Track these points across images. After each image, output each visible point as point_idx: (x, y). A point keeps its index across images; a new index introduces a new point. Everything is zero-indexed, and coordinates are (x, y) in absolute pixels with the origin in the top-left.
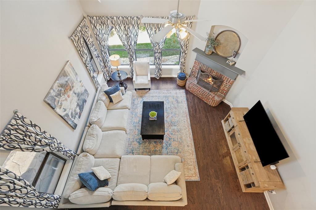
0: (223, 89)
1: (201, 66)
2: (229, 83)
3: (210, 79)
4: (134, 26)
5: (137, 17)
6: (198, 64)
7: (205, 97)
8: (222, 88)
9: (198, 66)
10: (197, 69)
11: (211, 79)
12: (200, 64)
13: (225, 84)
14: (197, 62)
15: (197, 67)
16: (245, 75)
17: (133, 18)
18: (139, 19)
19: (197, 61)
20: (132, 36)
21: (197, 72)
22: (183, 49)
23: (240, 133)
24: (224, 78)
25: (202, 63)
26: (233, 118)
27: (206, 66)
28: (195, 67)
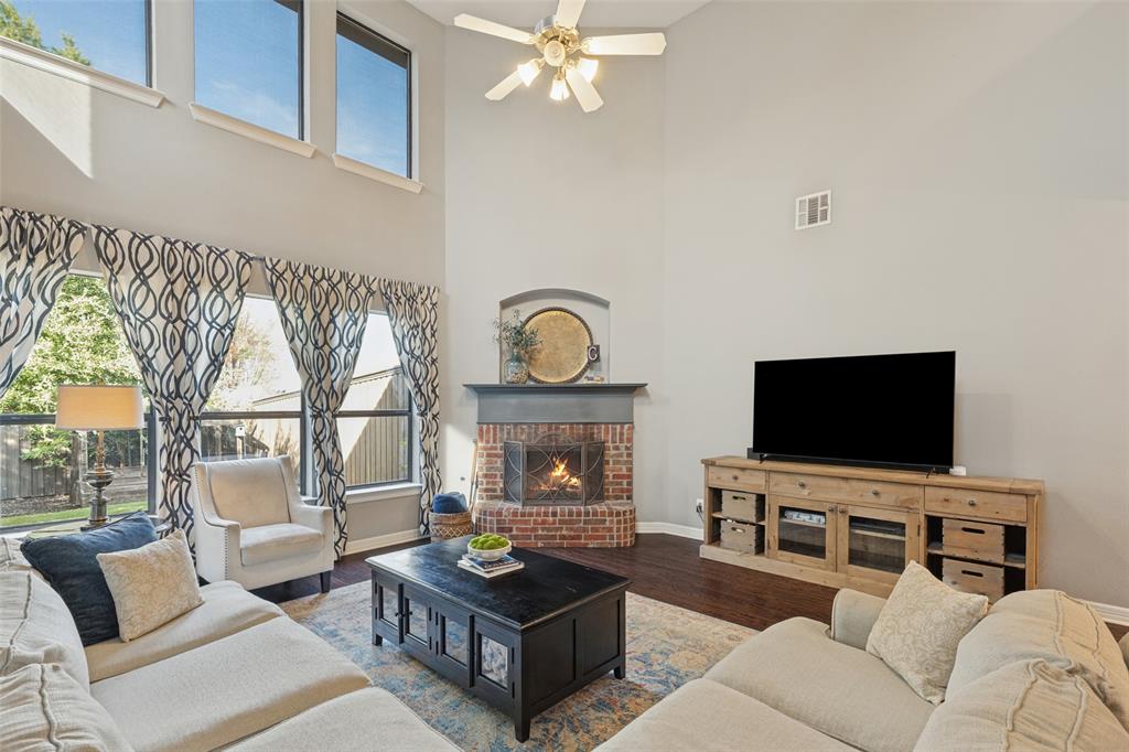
0: (614, 476)
1: (509, 433)
2: (621, 441)
3: (560, 471)
4: (223, 285)
5: (240, 254)
6: (495, 435)
7: (585, 522)
8: (611, 475)
9: (495, 442)
10: (496, 455)
11: (562, 467)
12: (502, 430)
13: (613, 452)
14: (488, 429)
15: (496, 448)
16: (645, 394)
17: (222, 253)
18: (248, 262)
19: (485, 427)
20: (204, 327)
21: (497, 469)
22: (422, 394)
23: (803, 480)
24: (600, 432)
25: (508, 424)
26: (736, 478)
27: (524, 427)
28: (485, 453)
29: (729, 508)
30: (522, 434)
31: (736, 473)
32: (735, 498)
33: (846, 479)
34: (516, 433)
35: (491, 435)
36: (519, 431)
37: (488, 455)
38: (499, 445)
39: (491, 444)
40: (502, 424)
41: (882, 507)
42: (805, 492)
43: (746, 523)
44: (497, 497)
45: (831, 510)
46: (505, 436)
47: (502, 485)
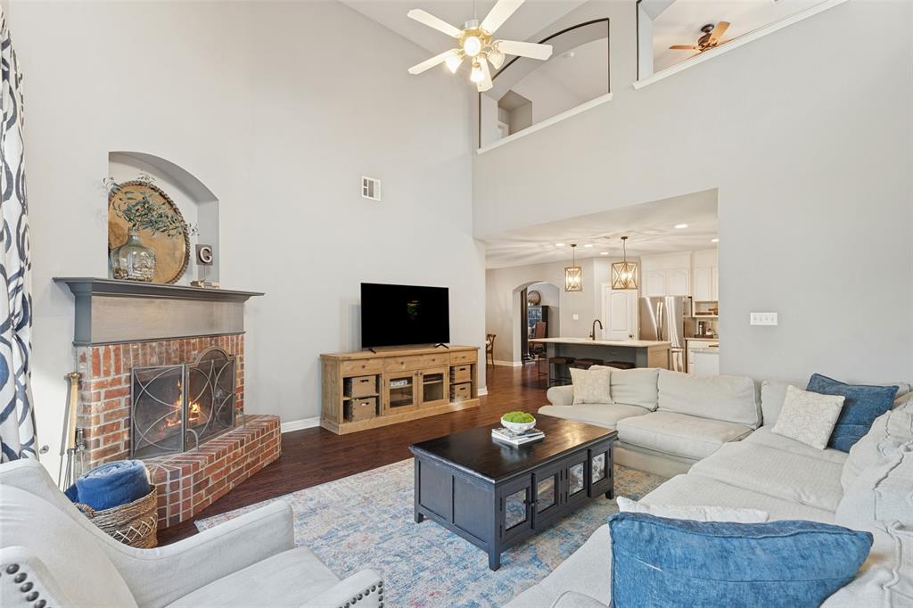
1: (136, 356)
2: (237, 352)
6: (117, 360)
9: (118, 371)
10: (120, 393)
12: (126, 352)
14: (107, 354)
15: (119, 381)
19: (102, 349)
21: (120, 413)
23: (401, 360)
24: (222, 345)
25: (134, 342)
26: (364, 367)
27: (154, 344)
28: (103, 391)
29: (358, 389)
30: (152, 356)
31: (363, 363)
32: (363, 381)
33: (421, 355)
34: (145, 354)
35: (112, 362)
36: (148, 351)
37: (109, 395)
38: (124, 376)
39: (113, 376)
40: (126, 343)
41: (435, 367)
42: (404, 367)
43: (367, 398)
44: (120, 458)
45: (416, 375)
46: (132, 361)
47: (126, 438)
